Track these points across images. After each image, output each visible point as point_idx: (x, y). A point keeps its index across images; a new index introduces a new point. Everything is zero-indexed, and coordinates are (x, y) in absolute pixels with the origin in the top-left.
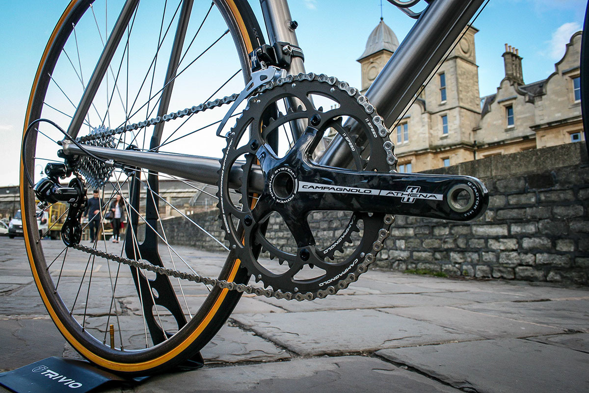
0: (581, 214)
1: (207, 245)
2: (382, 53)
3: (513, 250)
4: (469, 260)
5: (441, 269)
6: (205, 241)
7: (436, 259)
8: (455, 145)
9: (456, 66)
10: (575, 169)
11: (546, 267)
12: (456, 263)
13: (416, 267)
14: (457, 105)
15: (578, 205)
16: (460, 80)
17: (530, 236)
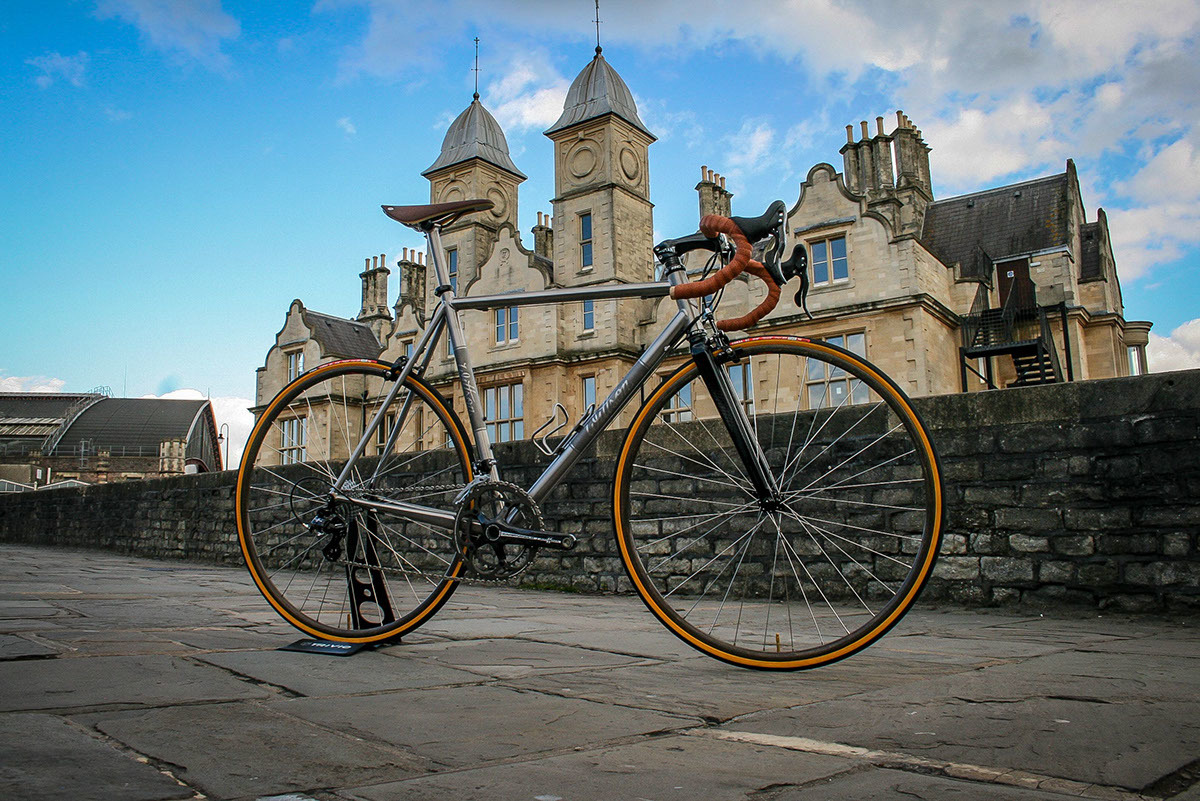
1: (142, 545)
2: (474, 165)
3: (665, 555)
4: (609, 568)
5: (572, 582)
6: (138, 538)
7: (564, 568)
8: (607, 352)
9: (612, 202)
11: (705, 576)
12: (592, 573)
13: (535, 580)
14: (612, 276)
16: (619, 230)
17: (685, 536)
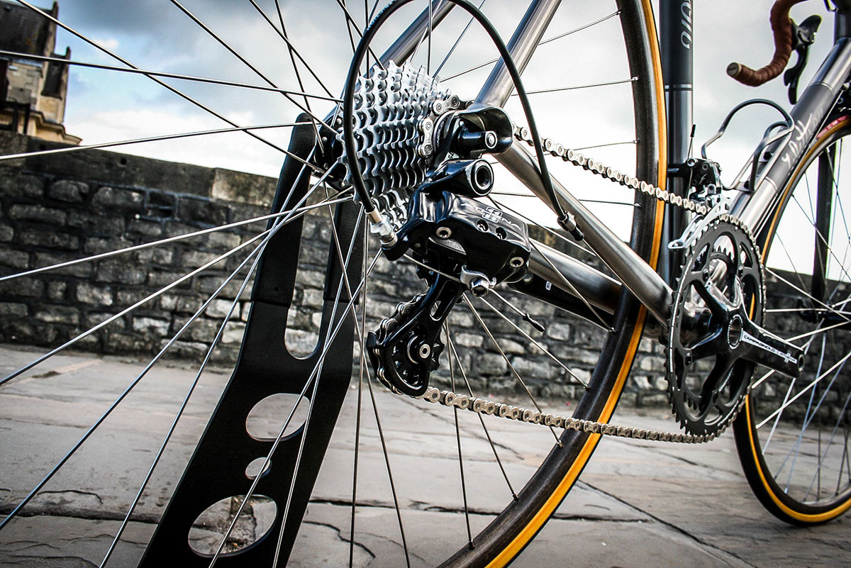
0: (9, 238)
10: (12, 171)
15: (6, 225)
